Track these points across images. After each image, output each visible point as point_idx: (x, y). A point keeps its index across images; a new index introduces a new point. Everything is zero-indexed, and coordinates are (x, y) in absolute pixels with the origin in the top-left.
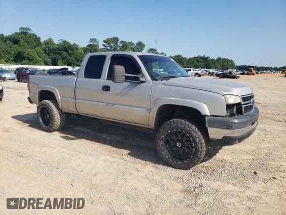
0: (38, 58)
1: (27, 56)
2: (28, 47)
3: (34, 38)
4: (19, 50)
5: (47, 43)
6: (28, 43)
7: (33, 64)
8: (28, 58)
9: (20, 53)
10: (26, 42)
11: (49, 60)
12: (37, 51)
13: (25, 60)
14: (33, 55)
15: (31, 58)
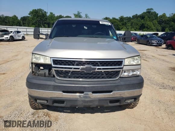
0: (153, 27)
1: (147, 26)
2: (149, 20)
3: (154, 14)
4: (143, 22)
5: (161, 17)
6: (150, 18)
7: (149, 31)
8: (147, 27)
9: (143, 24)
10: (149, 17)
11: (160, 28)
12: (154, 22)
13: (145, 28)
14: (150, 25)
15: (149, 27)
